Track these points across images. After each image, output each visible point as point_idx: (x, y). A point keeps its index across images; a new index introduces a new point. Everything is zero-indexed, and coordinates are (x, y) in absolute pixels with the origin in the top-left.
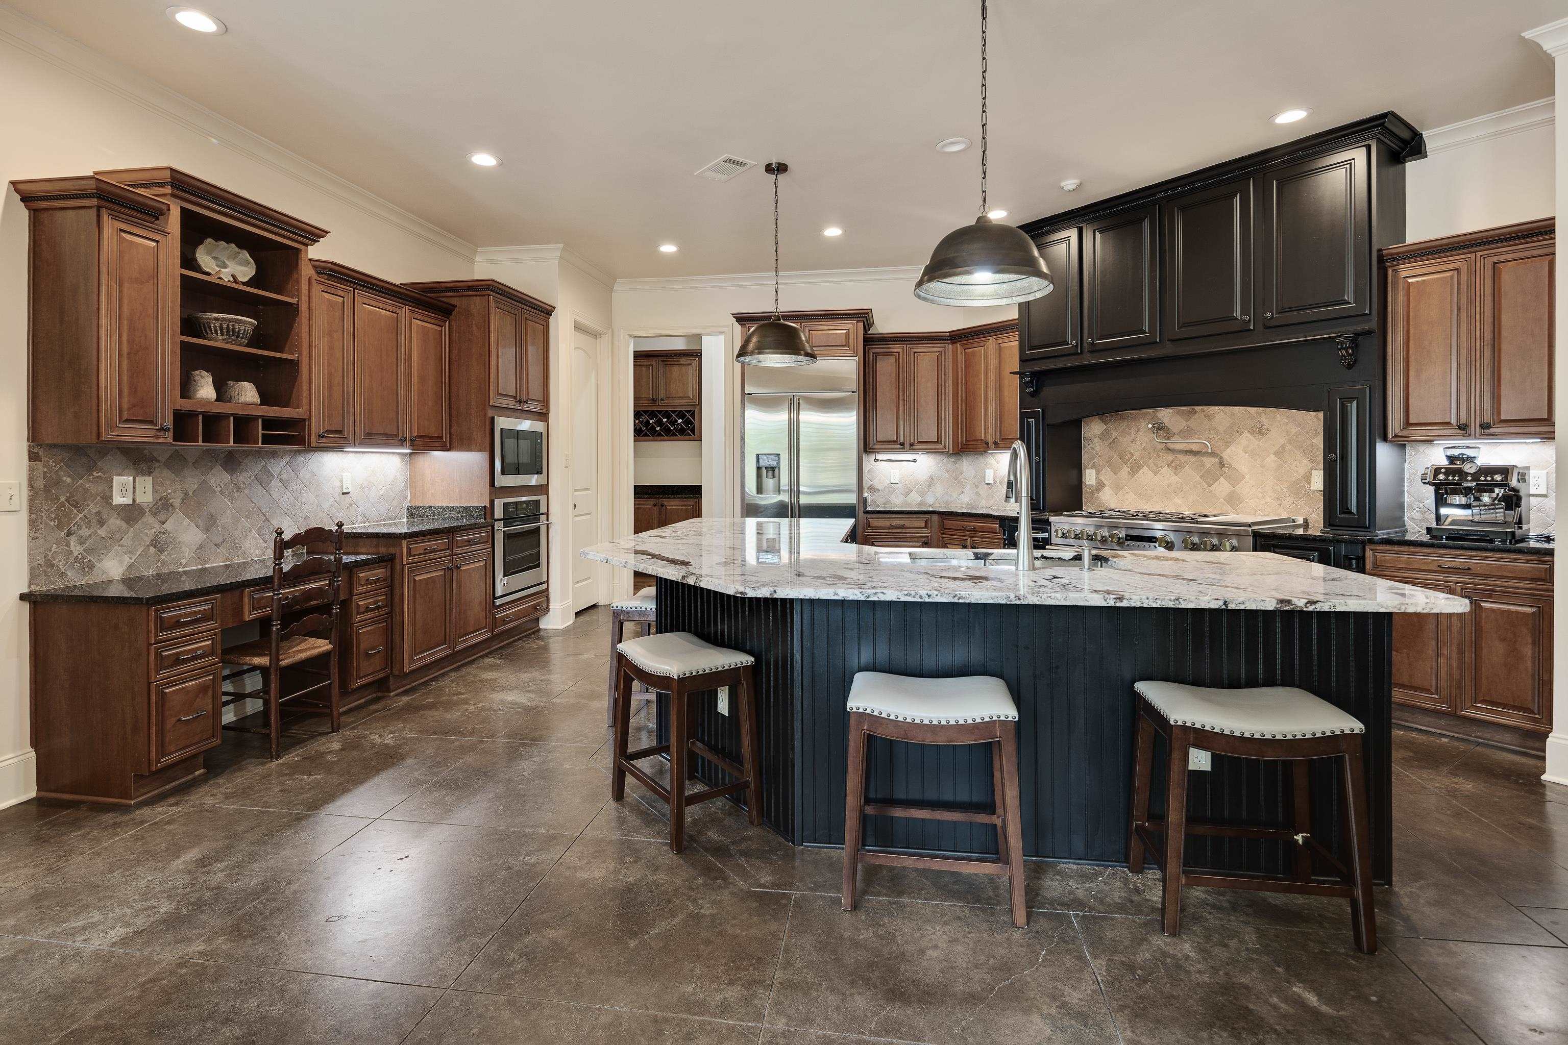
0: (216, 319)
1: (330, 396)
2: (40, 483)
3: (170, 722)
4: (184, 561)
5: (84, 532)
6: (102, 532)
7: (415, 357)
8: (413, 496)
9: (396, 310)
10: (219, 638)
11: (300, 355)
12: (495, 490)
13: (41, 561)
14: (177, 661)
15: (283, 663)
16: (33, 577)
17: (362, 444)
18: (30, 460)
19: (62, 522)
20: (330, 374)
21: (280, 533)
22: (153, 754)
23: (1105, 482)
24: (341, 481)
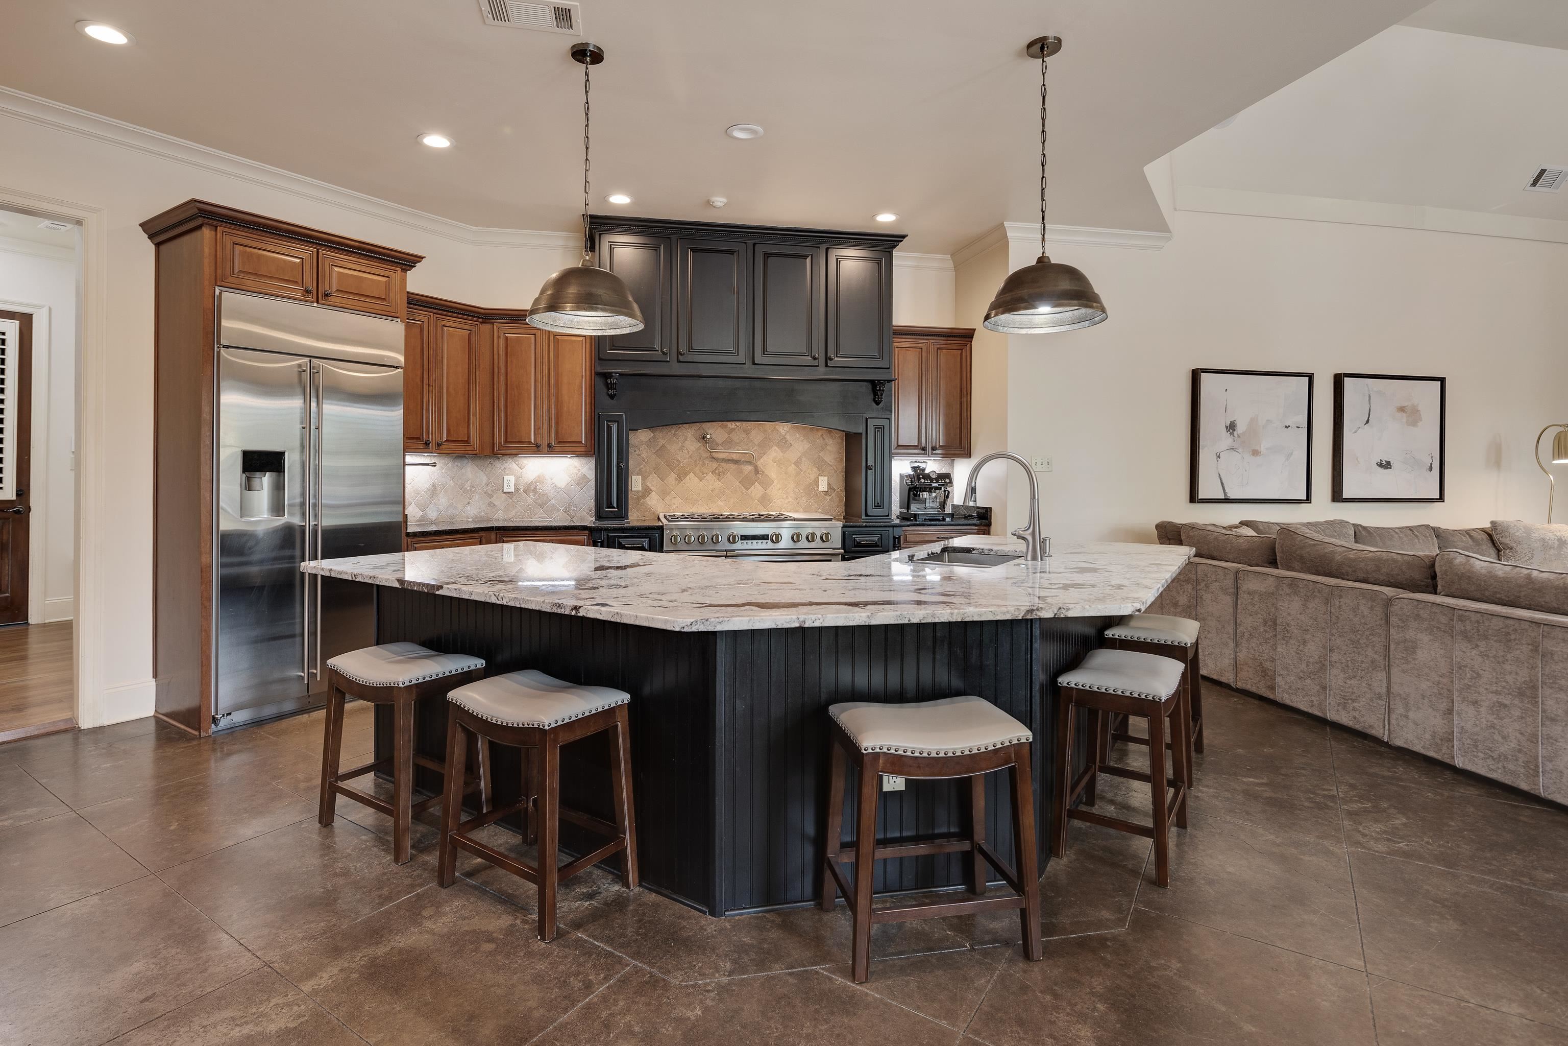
23: (652, 488)
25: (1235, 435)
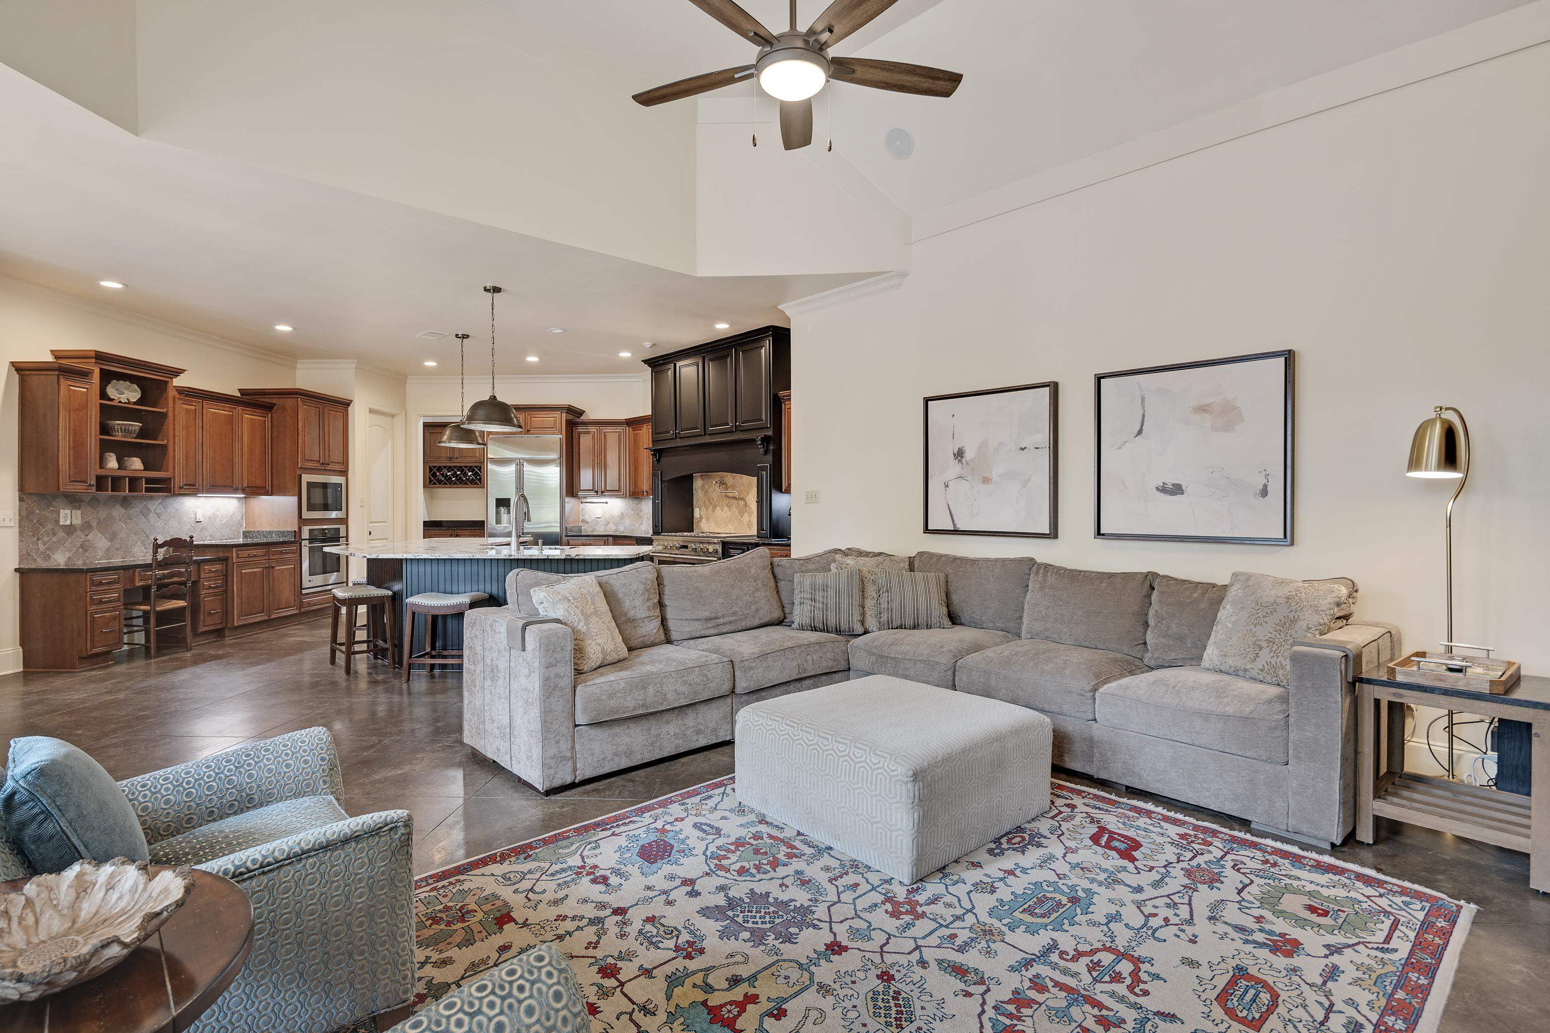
0: (118, 424)
1: (187, 464)
2: (24, 513)
3: (97, 632)
4: (98, 557)
5: (46, 539)
6: (54, 539)
7: (246, 438)
8: (247, 524)
9: (232, 410)
10: (122, 593)
11: (168, 441)
12: (302, 521)
13: (25, 552)
14: (101, 602)
15: (158, 609)
16: (21, 559)
17: (207, 492)
18: (20, 501)
19: (35, 532)
20: (187, 452)
21: (156, 540)
22: (89, 646)
23: (703, 516)
24: (196, 514)
25: (964, 462)
